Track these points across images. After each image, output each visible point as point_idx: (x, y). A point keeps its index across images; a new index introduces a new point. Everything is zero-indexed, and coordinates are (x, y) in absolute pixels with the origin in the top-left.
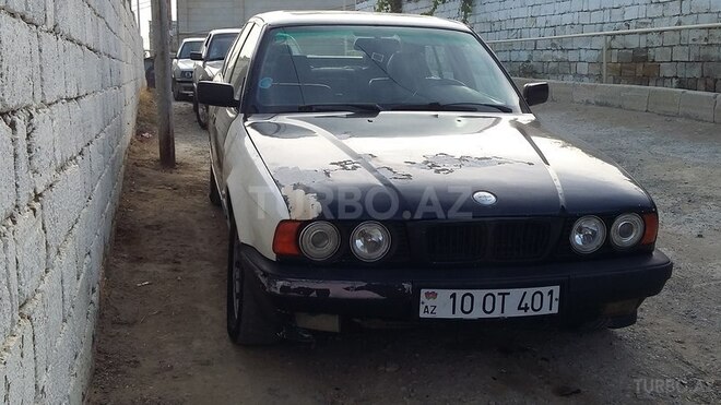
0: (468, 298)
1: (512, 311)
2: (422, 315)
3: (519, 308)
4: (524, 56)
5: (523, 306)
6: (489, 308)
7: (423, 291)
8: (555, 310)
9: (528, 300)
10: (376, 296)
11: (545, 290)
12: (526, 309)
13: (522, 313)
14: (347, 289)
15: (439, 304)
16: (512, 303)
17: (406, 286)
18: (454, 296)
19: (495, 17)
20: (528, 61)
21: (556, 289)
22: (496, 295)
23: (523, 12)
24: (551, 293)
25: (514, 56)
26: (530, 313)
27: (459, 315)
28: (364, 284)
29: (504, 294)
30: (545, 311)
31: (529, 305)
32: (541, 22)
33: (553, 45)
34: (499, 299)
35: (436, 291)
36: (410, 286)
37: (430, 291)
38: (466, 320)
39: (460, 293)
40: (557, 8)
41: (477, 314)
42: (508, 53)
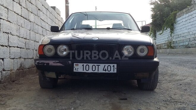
0: (87, 66)
1: (101, 71)
2: (74, 71)
3: (103, 70)
4: (187, 43)
5: (105, 69)
6: (94, 69)
7: (75, 64)
8: (115, 71)
9: (106, 68)
10: (62, 65)
11: (112, 65)
12: (106, 70)
13: (104, 72)
14: (54, 63)
15: (79, 68)
16: (101, 68)
17: (70, 62)
18: (83, 65)
19: (179, 33)
20: (188, 45)
21: (116, 65)
22: (96, 65)
23: (186, 31)
24: (114, 66)
25: (184, 44)
26: (107, 72)
27: (85, 71)
28: (58, 61)
29: (98, 66)
30: (112, 71)
31: (107, 69)
32: (191, 33)
33: (194, 39)
34: (97, 67)
35: (78, 64)
36: (71, 62)
37: (77, 64)
38: (87, 73)
39: (85, 64)
40: (195, 29)
41: (90, 71)
42: (183, 43)
